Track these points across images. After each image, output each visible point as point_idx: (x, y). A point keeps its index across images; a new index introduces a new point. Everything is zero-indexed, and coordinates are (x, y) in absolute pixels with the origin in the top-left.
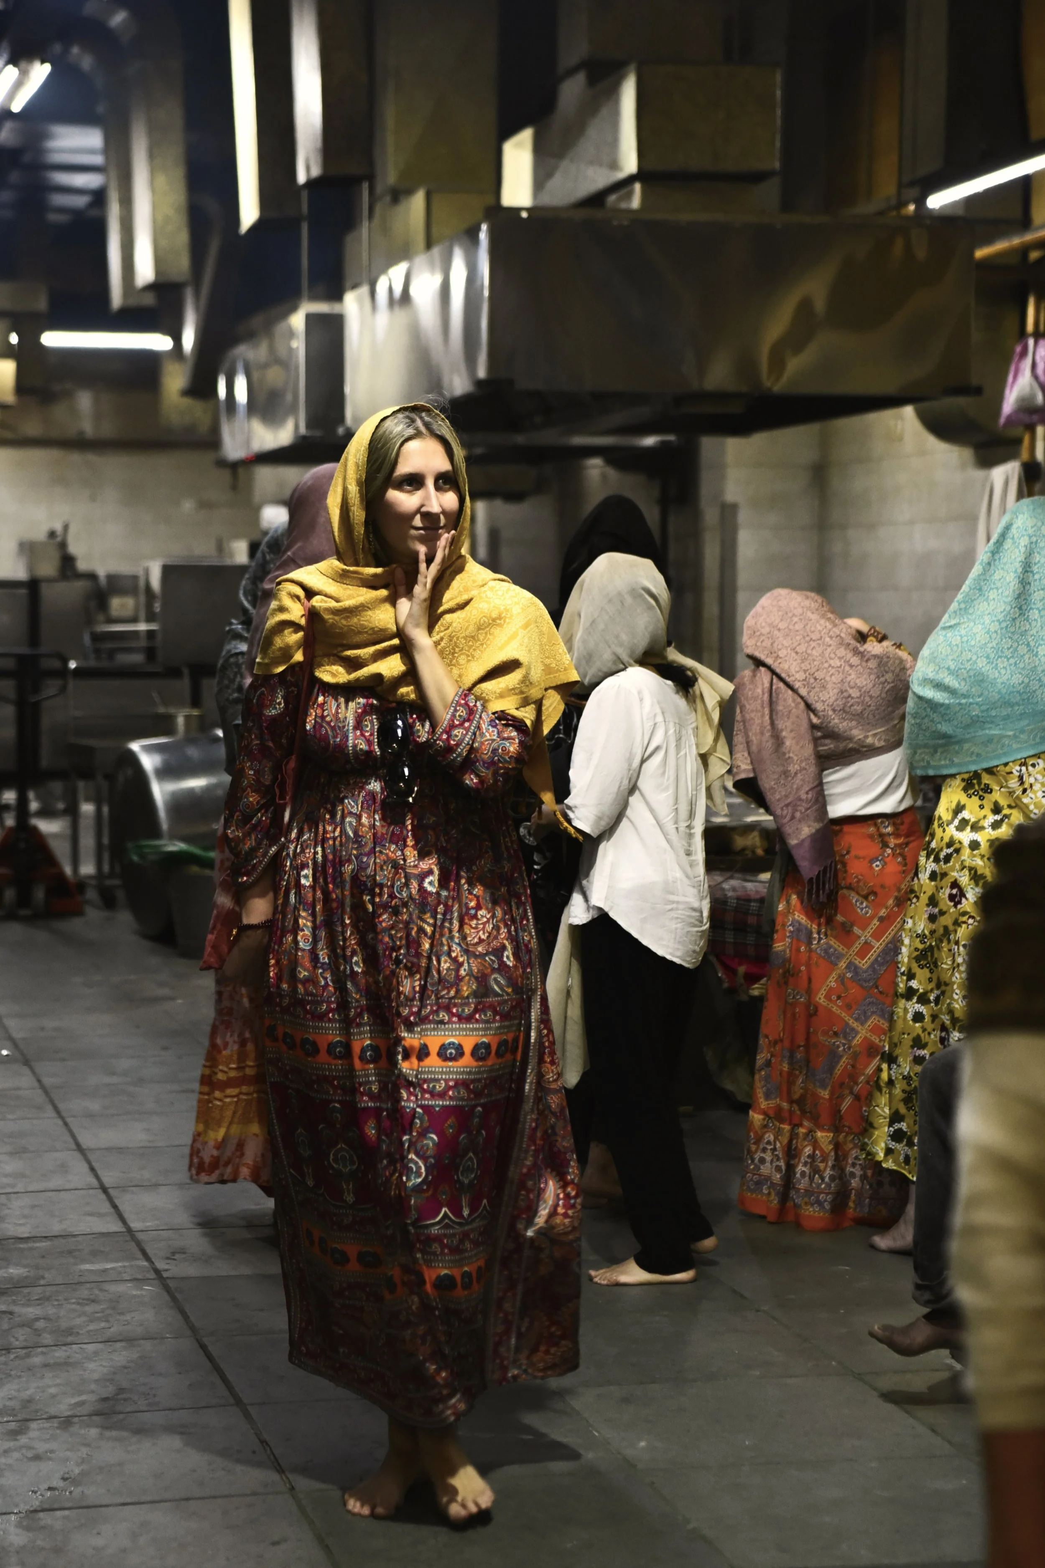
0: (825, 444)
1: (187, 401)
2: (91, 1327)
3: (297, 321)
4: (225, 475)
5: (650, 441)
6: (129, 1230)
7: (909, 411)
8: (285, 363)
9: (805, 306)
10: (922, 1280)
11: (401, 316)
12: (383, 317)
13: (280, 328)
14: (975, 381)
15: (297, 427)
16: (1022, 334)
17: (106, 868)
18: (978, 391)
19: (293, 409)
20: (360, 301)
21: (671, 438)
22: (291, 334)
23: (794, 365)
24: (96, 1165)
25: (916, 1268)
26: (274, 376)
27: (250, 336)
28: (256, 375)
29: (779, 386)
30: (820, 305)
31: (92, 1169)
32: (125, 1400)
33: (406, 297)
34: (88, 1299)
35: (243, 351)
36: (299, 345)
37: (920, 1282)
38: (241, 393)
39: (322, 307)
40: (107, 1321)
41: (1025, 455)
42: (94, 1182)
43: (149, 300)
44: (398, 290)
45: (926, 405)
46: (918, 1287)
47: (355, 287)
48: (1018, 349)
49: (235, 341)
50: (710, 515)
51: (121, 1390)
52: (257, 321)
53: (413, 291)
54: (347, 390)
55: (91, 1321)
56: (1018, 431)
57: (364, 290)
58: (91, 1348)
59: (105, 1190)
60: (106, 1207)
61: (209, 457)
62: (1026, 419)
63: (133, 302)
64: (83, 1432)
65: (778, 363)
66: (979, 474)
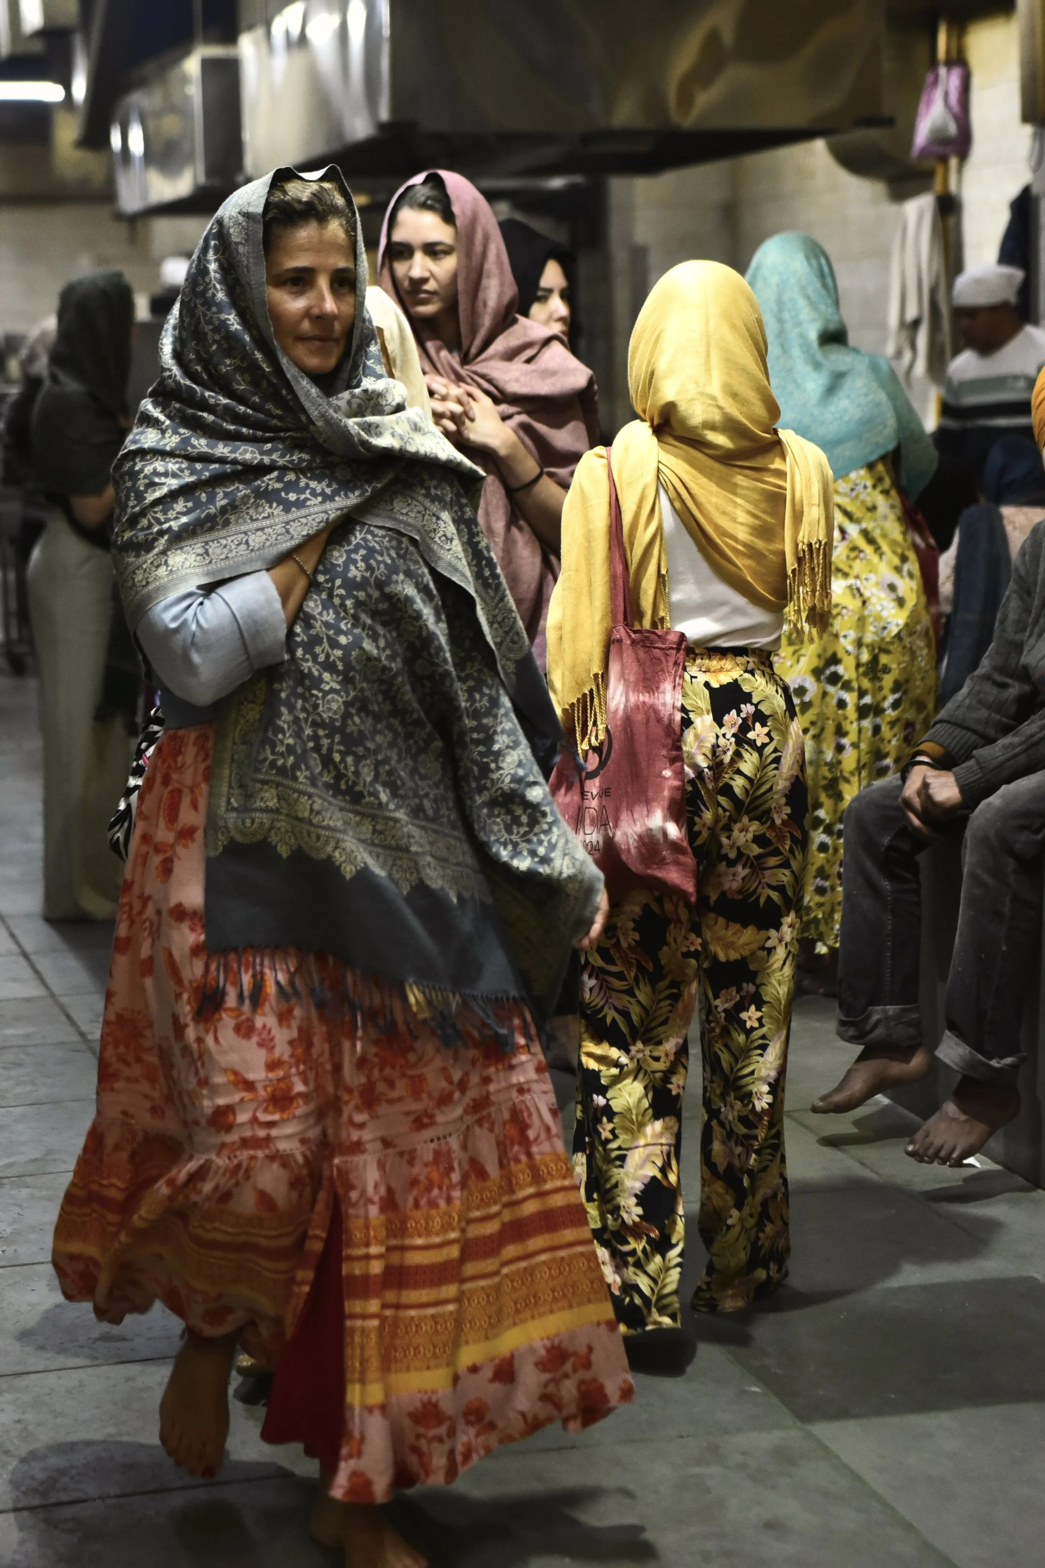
0: (735, 182)
1: (80, 155)
2: (19, 1090)
3: (192, 65)
4: (122, 230)
5: (557, 183)
6: (52, 995)
7: (819, 146)
8: (182, 110)
9: (713, 39)
10: (846, 1015)
11: (299, 58)
12: (280, 61)
13: (173, 75)
14: (886, 110)
15: (195, 176)
16: (933, 63)
17: (14, 635)
18: (889, 122)
19: (190, 158)
20: (256, 43)
21: (578, 179)
22: (185, 80)
23: (704, 99)
24: (16, 932)
25: (841, 1006)
26: (170, 125)
27: (142, 83)
28: (151, 125)
29: (688, 122)
30: (728, 37)
31: (12, 936)
32: (54, 1160)
33: (303, 39)
34: (14, 1064)
35: (138, 99)
36: (194, 91)
37: (844, 1018)
38: (137, 143)
39: (216, 51)
40: (34, 1084)
41: (938, 186)
42: (13, 947)
43: (38, 47)
44: (295, 32)
45: (836, 139)
46: (843, 1023)
47: (250, 27)
48: (930, 78)
49: (128, 87)
50: (620, 258)
51: (50, 1151)
52: (150, 68)
53: (309, 33)
54: (247, 135)
55: (18, 1085)
56: (929, 164)
57: (260, 32)
58: (18, 1111)
59: (25, 955)
60: (27, 972)
61: (102, 213)
62: (939, 149)
63: (21, 49)
64: (13, 1192)
65: (686, 98)
66: (891, 209)
